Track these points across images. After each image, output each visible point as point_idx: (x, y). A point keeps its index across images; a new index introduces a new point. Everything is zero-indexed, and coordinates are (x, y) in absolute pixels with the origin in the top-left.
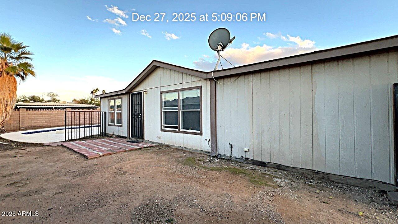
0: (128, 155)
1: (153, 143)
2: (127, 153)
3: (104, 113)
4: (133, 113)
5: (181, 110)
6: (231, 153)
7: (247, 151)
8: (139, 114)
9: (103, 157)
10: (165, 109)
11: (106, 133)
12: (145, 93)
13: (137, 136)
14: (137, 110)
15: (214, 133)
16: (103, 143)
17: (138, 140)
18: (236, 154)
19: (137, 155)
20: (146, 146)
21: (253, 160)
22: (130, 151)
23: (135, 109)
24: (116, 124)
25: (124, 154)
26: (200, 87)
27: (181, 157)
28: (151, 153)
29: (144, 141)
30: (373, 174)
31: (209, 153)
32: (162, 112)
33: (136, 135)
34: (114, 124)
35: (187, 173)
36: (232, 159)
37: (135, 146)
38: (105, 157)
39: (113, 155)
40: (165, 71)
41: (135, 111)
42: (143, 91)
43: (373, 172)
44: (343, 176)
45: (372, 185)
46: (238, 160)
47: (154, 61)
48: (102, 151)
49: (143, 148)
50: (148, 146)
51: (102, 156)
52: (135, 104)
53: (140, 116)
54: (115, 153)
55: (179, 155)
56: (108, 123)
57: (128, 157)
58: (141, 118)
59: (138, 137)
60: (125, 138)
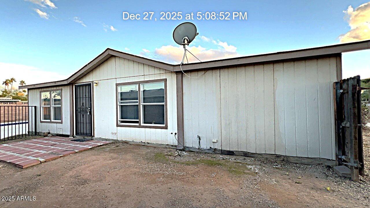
0: (80, 158)
1: (106, 140)
2: (78, 155)
3: (33, 108)
4: (79, 107)
5: (142, 104)
6: (200, 144)
7: (216, 141)
8: (87, 108)
9: (45, 163)
10: (121, 103)
11: (38, 131)
12: (95, 84)
13: (84, 133)
14: (84, 104)
15: (181, 126)
16: (38, 145)
17: (86, 137)
18: (204, 146)
19: (93, 157)
20: (99, 144)
21: (221, 150)
22: (81, 152)
23: (82, 102)
24: (52, 120)
25: (74, 156)
26: (165, 80)
27: (147, 154)
28: (110, 152)
29: (94, 139)
30: (320, 153)
31: (176, 146)
32: (118, 106)
33: (82, 132)
34: (49, 121)
35: (164, 171)
36: (200, 151)
37: (84, 145)
38: (48, 163)
39: (59, 160)
40: (122, 61)
41: (81, 104)
42: (92, 82)
43: (321, 151)
44: (299, 157)
45: (321, 163)
46: (206, 151)
47: (108, 49)
48: (42, 156)
49: (96, 147)
50: (102, 144)
51: (43, 162)
52: (81, 97)
53: (88, 111)
54: (61, 157)
55: (144, 151)
56: (40, 120)
57: (82, 159)
58: (90, 113)
59: (87, 135)
60: (68, 136)
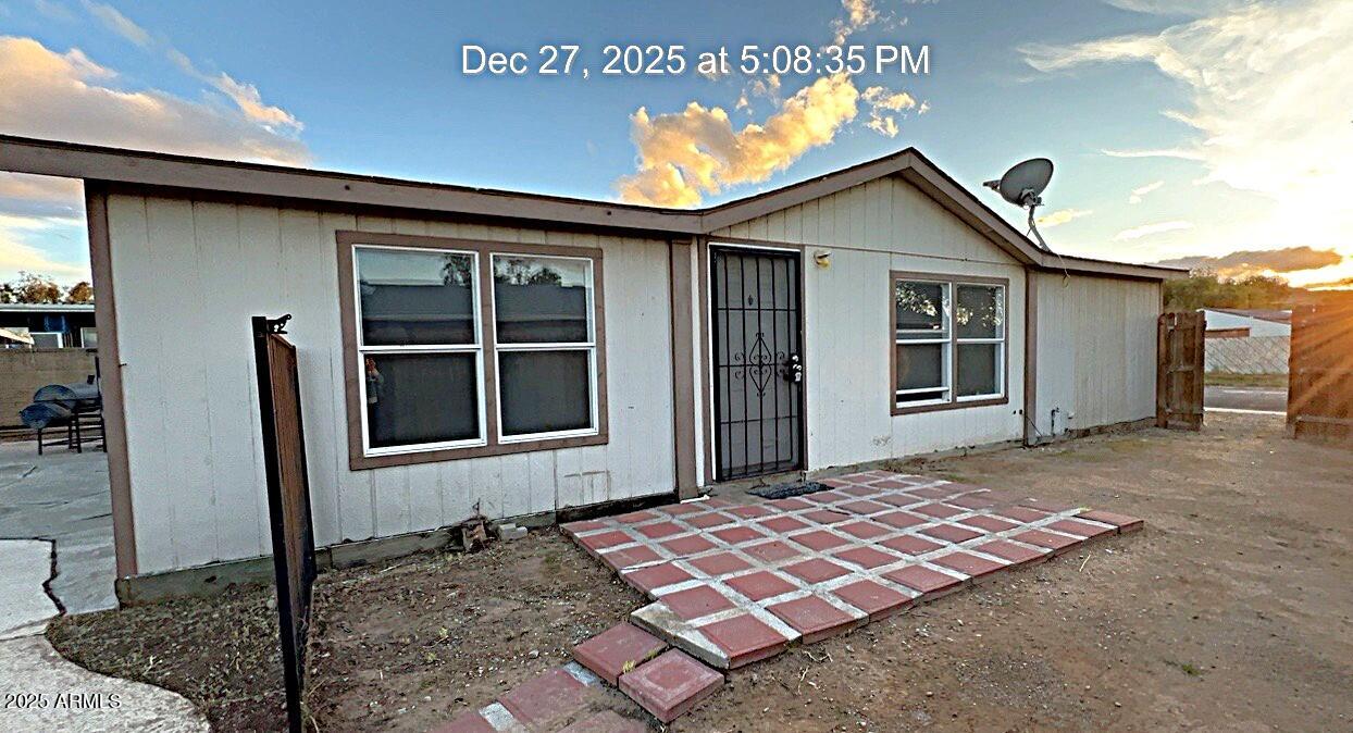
1: (856, 468)
6: (1052, 427)
8: (782, 357)
13: (762, 465)
18: (1059, 428)
26: (1006, 283)
29: (807, 478)
33: (755, 460)
42: (800, 247)
47: (912, 150)
